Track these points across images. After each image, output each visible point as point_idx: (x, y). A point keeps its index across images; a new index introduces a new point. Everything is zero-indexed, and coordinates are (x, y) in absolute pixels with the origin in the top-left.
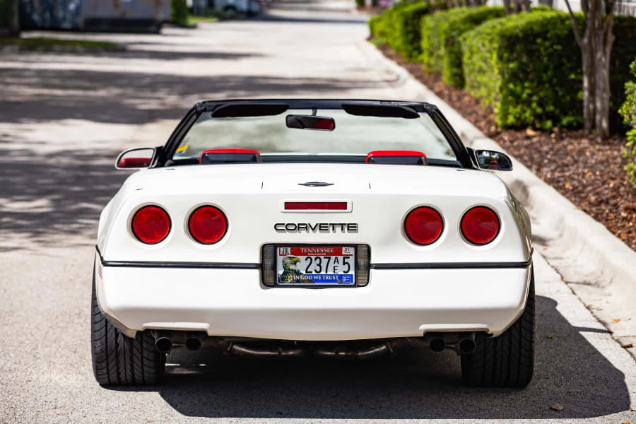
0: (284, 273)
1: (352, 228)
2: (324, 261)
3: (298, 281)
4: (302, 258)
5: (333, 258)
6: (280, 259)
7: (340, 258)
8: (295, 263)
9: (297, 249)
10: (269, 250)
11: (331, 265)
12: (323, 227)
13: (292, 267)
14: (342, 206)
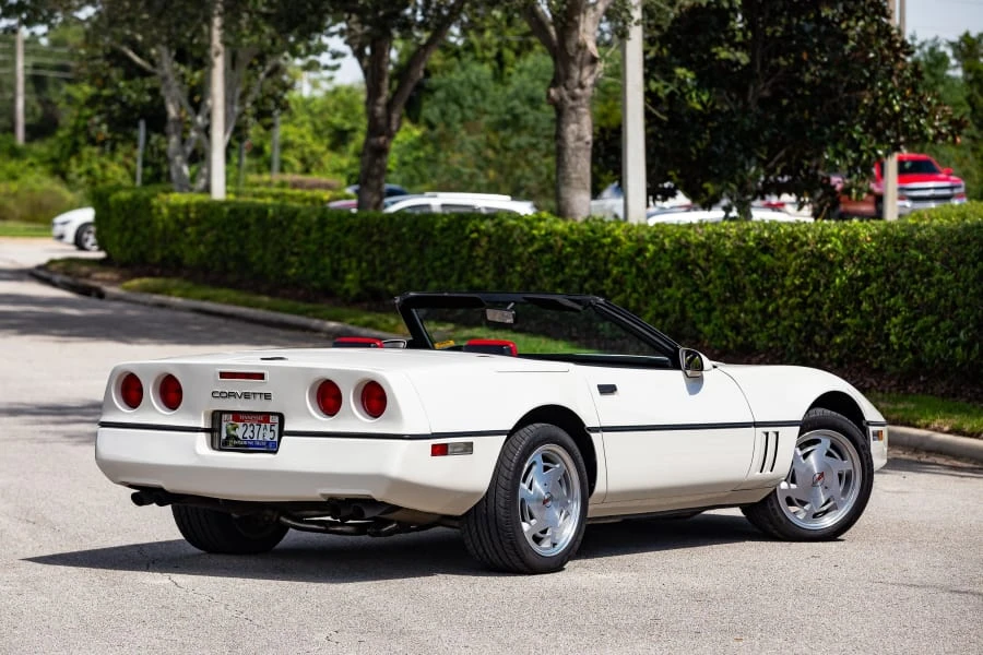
0: (227, 438)
1: (267, 396)
2: (257, 428)
3: (237, 446)
4: (240, 424)
5: (263, 425)
6: (224, 425)
7: (268, 425)
8: (235, 429)
9: (237, 416)
10: (217, 416)
11: (262, 432)
12: (247, 396)
13: (232, 432)
14: (261, 376)
